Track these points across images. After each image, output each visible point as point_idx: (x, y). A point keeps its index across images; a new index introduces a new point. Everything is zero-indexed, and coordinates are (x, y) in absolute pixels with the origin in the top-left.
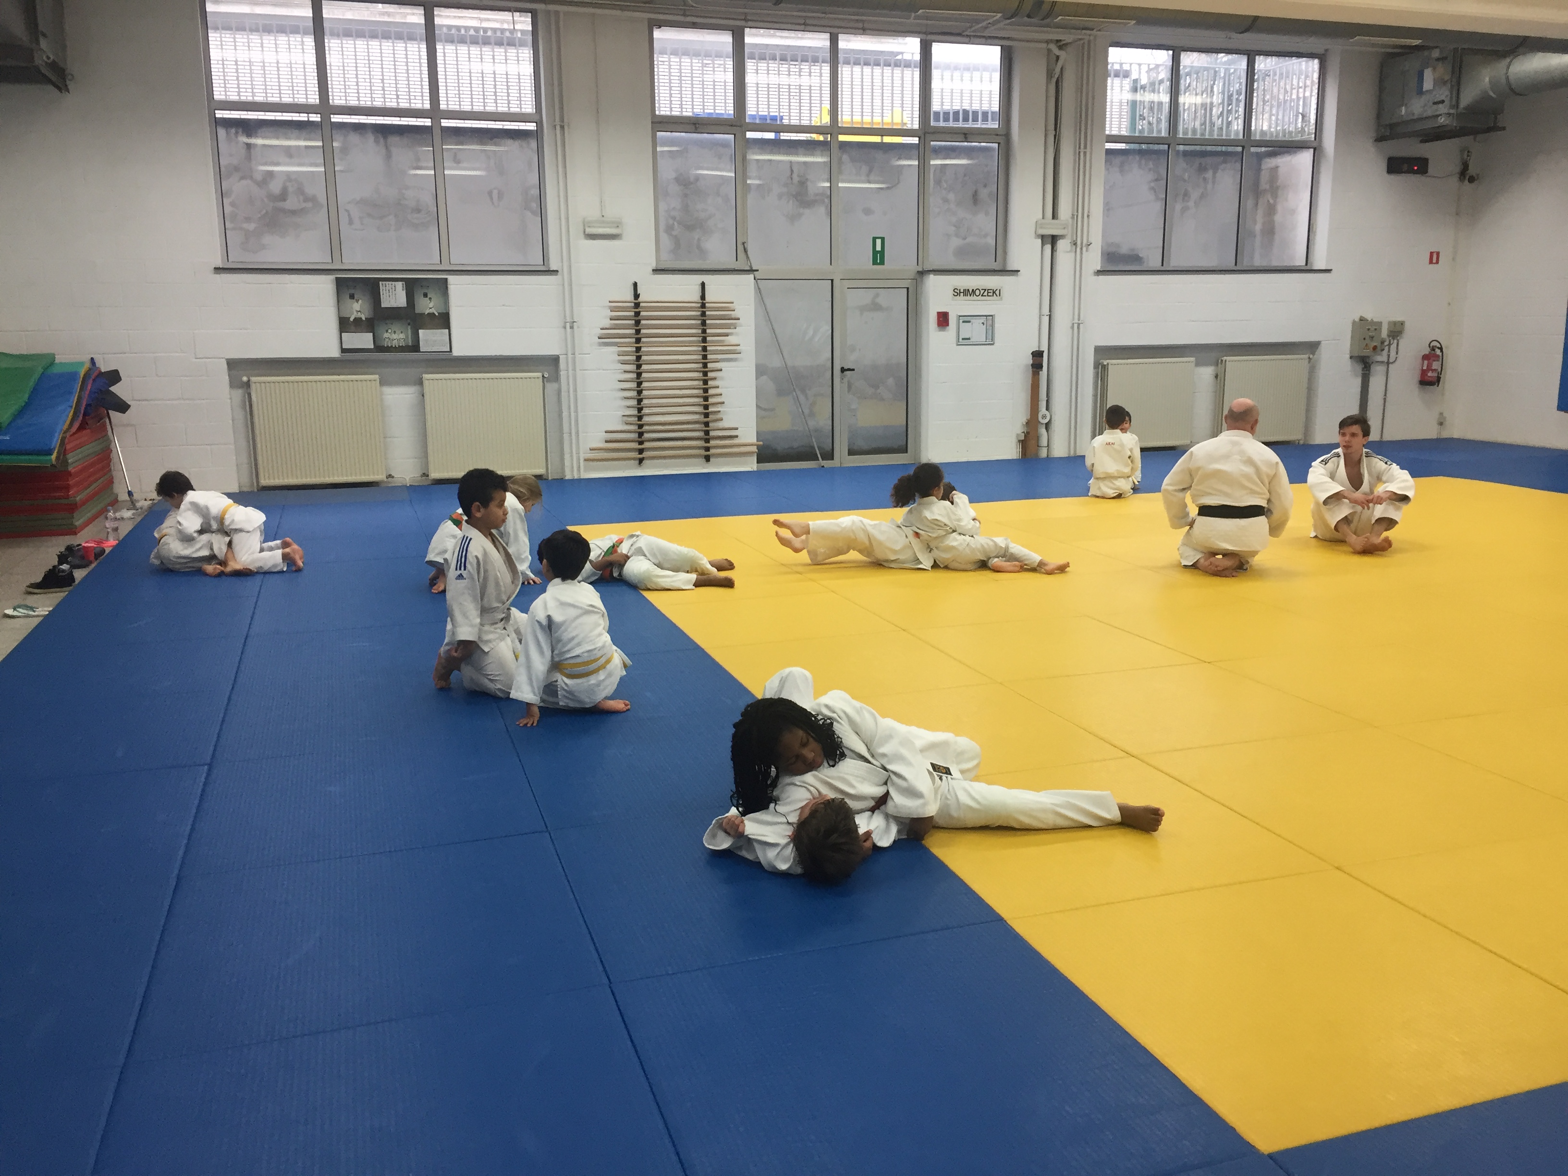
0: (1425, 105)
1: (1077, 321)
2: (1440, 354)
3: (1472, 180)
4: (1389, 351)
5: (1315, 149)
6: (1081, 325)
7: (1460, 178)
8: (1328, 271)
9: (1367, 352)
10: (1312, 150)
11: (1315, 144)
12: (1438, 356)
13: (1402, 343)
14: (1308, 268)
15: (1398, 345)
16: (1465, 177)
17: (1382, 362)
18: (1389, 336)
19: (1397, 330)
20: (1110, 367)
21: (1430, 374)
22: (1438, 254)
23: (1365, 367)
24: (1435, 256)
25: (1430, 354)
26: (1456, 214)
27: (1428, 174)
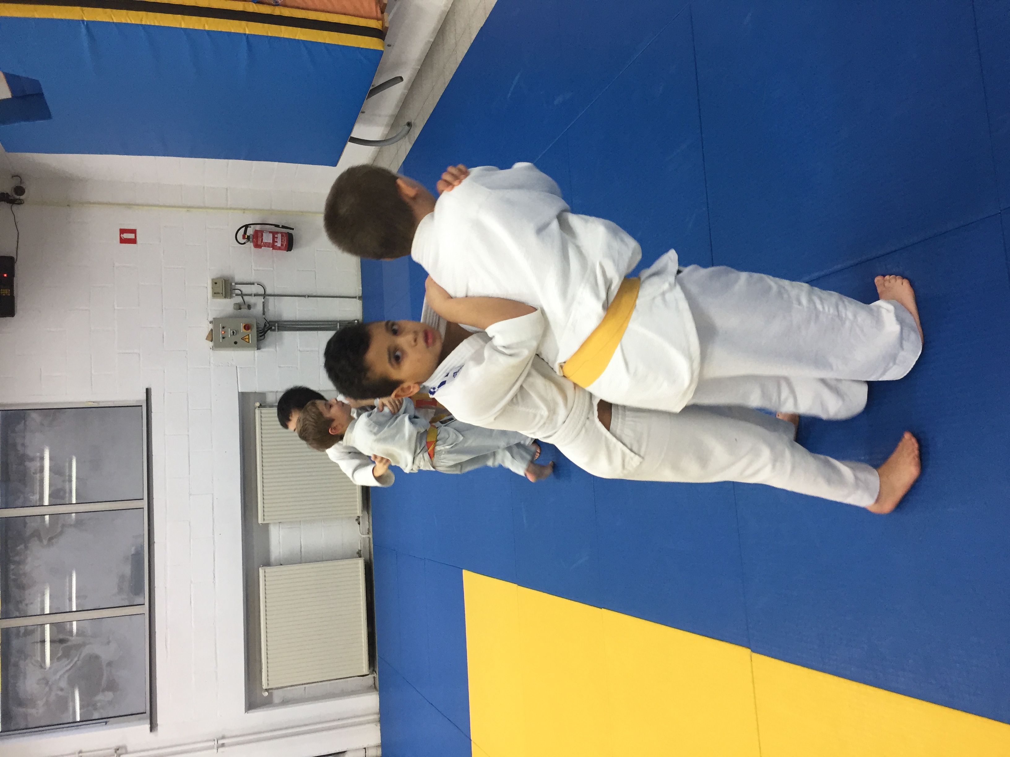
2: (252, 227)
3: (20, 190)
4: (250, 295)
7: (21, 204)
9: (253, 334)
12: (256, 232)
13: (238, 278)
15: (243, 283)
17: (263, 302)
18: (231, 297)
19: (223, 288)
20: (269, 687)
21: (279, 244)
22: (122, 231)
23: (270, 329)
24: (126, 236)
25: (253, 242)
26: (68, 205)
27: (15, 257)
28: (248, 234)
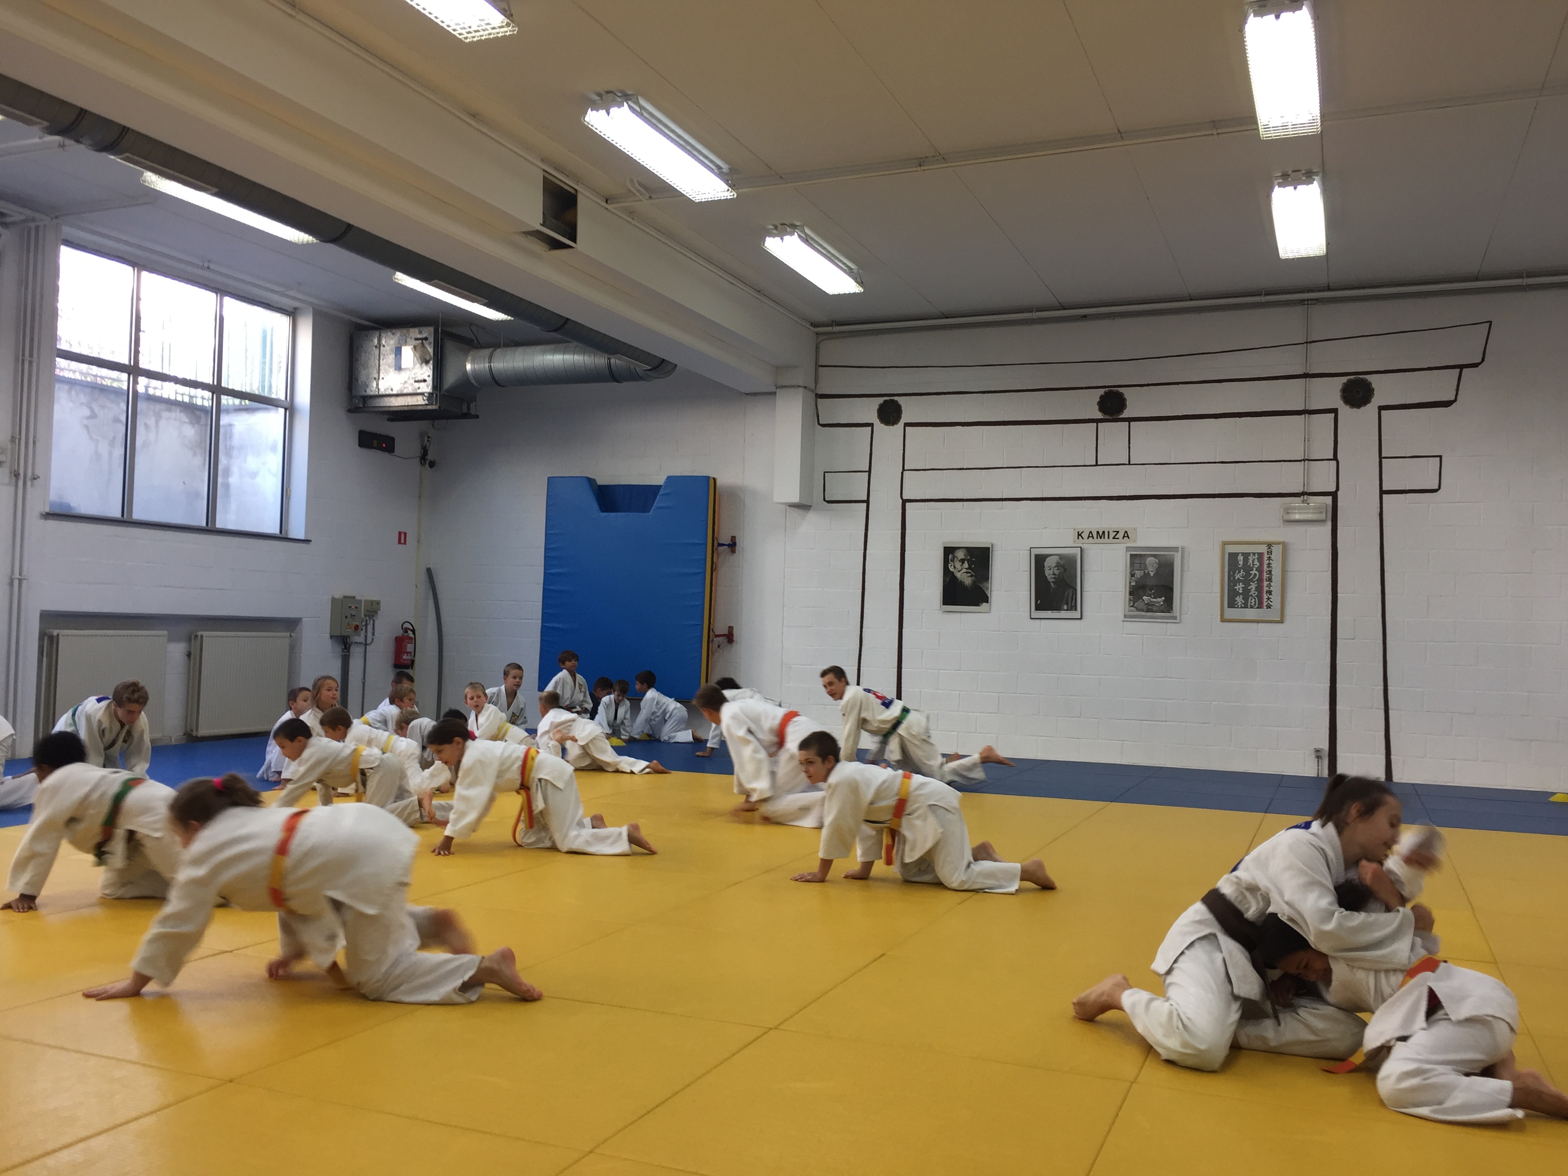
0: (405, 382)
1: (17, 575)
2: (413, 636)
3: (432, 464)
4: (366, 632)
5: (286, 409)
6: (24, 583)
7: (422, 464)
8: (307, 541)
9: (348, 631)
10: (283, 410)
11: (287, 405)
12: (411, 638)
13: (378, 623)
14: (281, 536)
15: (374, 625)
16: (425, 461)
17: (362, 643)
18: (365, 616)
19: (373, 610)
20: (60, 637)
21: (405, 657)
22: (405, 534)
23: (346, 648)
24: (403, 536)
25: (403, 635)
26: (420, 497)
27: (394, 454)
28: (409, 632)
